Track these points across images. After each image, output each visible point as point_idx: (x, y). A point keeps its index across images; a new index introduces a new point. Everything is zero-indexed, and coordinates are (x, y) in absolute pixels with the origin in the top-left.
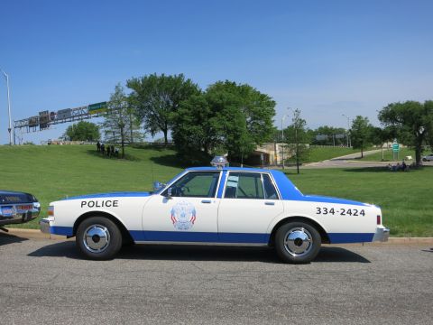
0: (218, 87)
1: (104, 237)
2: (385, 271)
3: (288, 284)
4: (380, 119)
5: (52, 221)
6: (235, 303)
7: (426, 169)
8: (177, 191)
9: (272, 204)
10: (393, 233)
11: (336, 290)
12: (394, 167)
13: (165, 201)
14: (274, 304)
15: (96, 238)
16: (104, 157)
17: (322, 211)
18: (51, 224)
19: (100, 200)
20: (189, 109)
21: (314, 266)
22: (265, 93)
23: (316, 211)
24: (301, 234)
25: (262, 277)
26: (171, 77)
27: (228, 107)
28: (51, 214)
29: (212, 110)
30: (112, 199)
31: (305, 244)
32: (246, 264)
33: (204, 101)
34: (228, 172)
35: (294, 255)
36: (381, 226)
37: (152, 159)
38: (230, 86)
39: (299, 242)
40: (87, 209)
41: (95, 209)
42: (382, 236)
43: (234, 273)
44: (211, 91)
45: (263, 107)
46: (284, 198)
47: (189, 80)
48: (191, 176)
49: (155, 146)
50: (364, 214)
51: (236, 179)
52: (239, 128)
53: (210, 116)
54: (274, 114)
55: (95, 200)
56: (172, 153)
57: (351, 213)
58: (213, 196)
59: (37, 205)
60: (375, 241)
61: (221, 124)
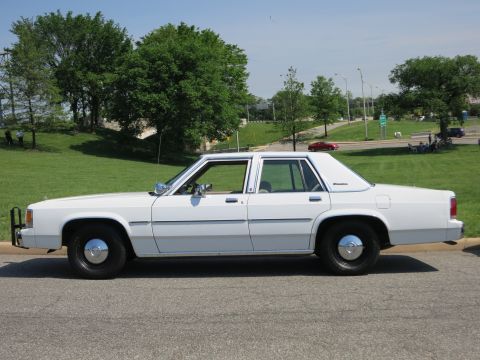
7: (461, 149)
20: (143, 68)
22: (232, 44)
27: (203, 64)
29: (180, 68)
33: (168, 55)
47: (111, 22)
61: (197, 90)
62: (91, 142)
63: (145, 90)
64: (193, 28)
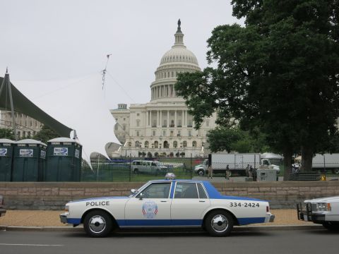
5: (68, 215)
8: (146, 194)
9: (204, 201)
15: (97, 224)
17: (234, 205)
18: (68, 217)
19: (98, 201)
23: (230, 204)
28: (67, 210)
30: (106, 200)
31: (224, 225)
34: (176, 183)
36: (269, 213)
39: (220, 223)
40: (90, 207)
41: (95, 207)
46: (210, 198)
50: (258, 206)
51: (181, 186)
55: (95, 201)
58: (167, 198)
60: (266, 222)
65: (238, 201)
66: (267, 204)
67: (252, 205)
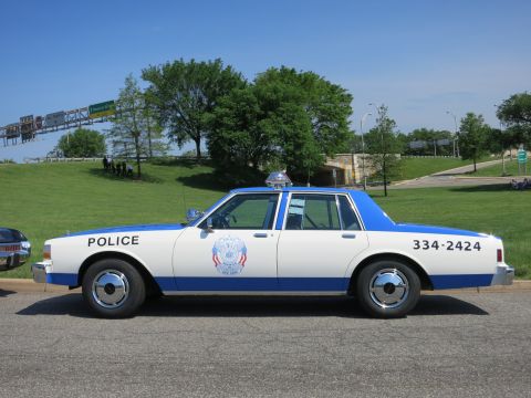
0: (271, 75)
1: (120, 287)
2: (508, 326)
3: (376, 345)
4: (500, 117)
5: (49, 266)
6: (305, 372)
8: (220, 221)
9: (353, 237)
10: (520, 274)
11: (442, 352)
12: (520, 184)
13: (203, 236)
14: (358, 372)
15: (110, 289)
16: (112, 178)
17: (422, 244)
18: (48, 271)
19: (113, 236)
20: (231, 108)
21: (411, 320)
23: (414, 244)
24: (394, 277)
25: (340, 337)
26: (203, 63)
27: (285, 104)
28: (48, 256)
29: (263, 108)
30: (131, 234)
31: (399, 291)
32: (317, 320)
33: (252, 96)
34: (290, 194)
35: (384, 306)
36: (503, 264)
37: (180, 179)
38: (287, 74)
39: (389, 288)
40: (96, 250)
41: (107, 248)
42: (505, 277)
43: (301, 332)
44: (261, 81)
45: (334, 103)
46: (369, 228)
47: (229, 67)
48: (239, 200)
49: (184, 161)
50: (479, 248)
51: (301, 202)
52: (302, 134)
53: (260, 117)
54: (350, 113)
55: (106, 235)
56: (208, 170)
57: (461, 248)
58: (270, 228)
59: (26, 245)
60: (495, 286)
61: (276, 128)
62: (203, 175)
63: (230, 128)
64: (293, 71)
65: (431, 238)
66: (498, 243)
67: (465, 246)
